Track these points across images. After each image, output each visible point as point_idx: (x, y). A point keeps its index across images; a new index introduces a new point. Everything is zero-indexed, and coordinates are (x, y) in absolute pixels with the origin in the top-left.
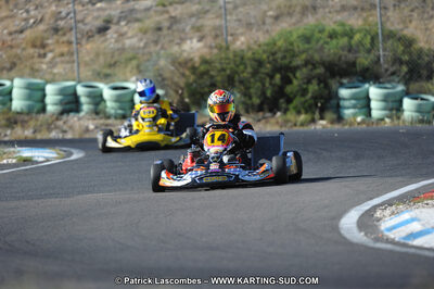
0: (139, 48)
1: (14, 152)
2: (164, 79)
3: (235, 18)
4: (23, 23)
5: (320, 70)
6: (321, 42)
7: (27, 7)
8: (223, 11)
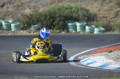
0: (13, 11)
2: (19, 20)
6: (63, 10)
8: (36, 1)
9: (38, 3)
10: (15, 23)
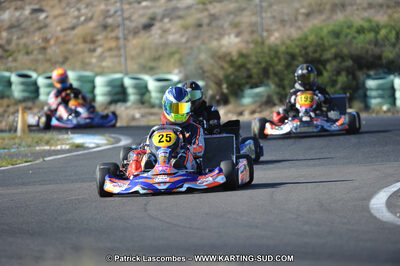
0: (181, 43)
1: (67, 139)
2: (204, 72)
3: (269, 15)
4: (75, 21)
5: (349, 63)
6: (349, 37)
7: (78, 6)
8: (258, 8)
9: (264, 15)
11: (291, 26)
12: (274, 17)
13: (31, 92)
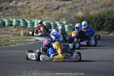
0: (67, 13)
1: (34, 38)
2: (72, 21)
3: (90, 7)
4: (38, 6)
5: (112, 21)
6: (112, 14)
7: (39, 2)
8: (88, 5)
9: (89, 7)
10: (68, 24)
11: (97, 10)
12: (92, 8)
13: (25, 25)
